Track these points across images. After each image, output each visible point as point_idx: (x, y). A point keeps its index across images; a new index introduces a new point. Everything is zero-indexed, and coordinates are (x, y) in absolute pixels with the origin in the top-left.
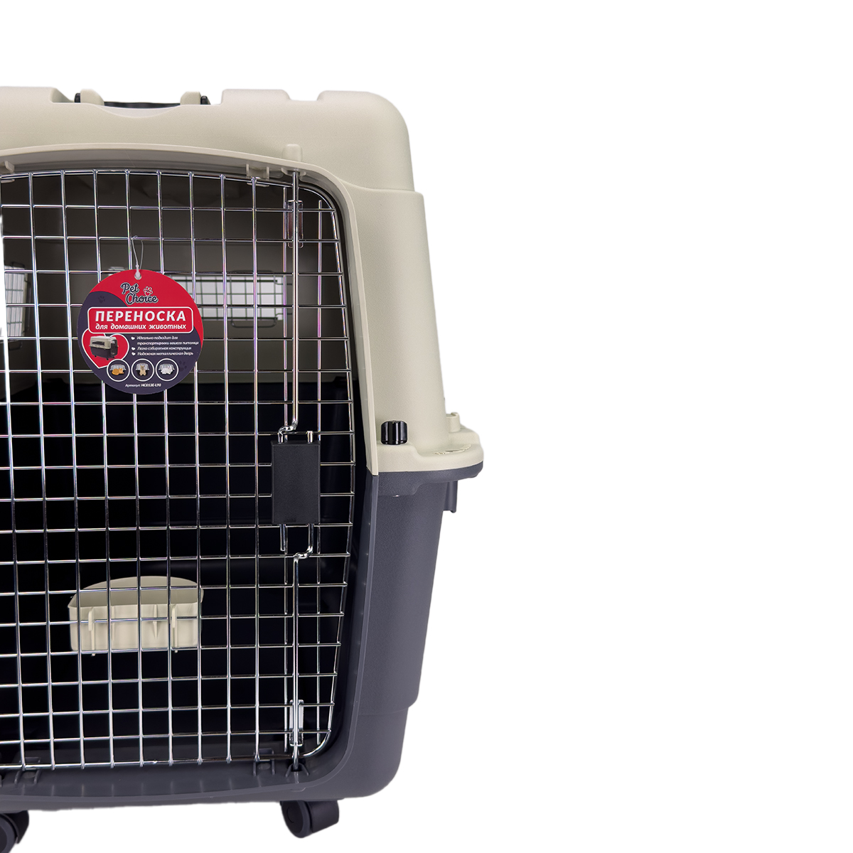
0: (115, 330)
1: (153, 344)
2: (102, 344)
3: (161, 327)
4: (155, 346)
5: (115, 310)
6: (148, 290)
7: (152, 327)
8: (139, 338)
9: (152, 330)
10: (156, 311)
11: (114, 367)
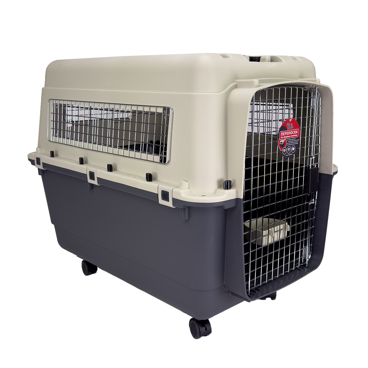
0: (285, 138)
1: (291, 141)
2: (282, 143)
3: (293, 136)
4: (292, 142)
5: (285, 132)
6: (292, 124)
7: (291, 136)
8: (289, 140)
9: (292, 137)
10: (292, 131)
11: (284, 150)
